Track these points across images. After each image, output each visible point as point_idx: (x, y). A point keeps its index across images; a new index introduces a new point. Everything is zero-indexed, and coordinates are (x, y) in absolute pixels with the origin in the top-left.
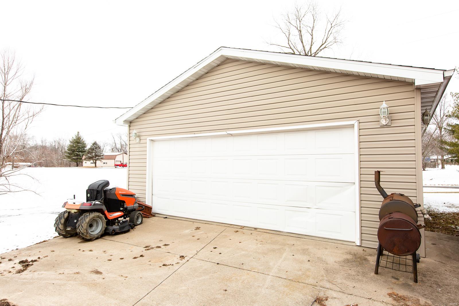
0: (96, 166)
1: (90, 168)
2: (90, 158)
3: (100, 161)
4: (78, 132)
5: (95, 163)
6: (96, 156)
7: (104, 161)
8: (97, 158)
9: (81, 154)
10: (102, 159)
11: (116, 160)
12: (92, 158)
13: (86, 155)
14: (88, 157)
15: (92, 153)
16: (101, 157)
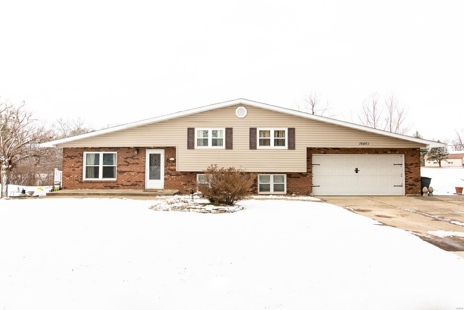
0: (440, 166)
1: (434, 168)
2: (433, 158)
3: (445, 161)
4: (417, 132)
5: (440, 163)
6: (440, 155)
7: (449, 160)
8: (441, 157)
9: (422, 154)
10: (447, 158)
11: (463, 159)
12: (436, 158)
13: (430, 155)
14: (432, 157)
15: (436, 152)
16: (446, 156)
